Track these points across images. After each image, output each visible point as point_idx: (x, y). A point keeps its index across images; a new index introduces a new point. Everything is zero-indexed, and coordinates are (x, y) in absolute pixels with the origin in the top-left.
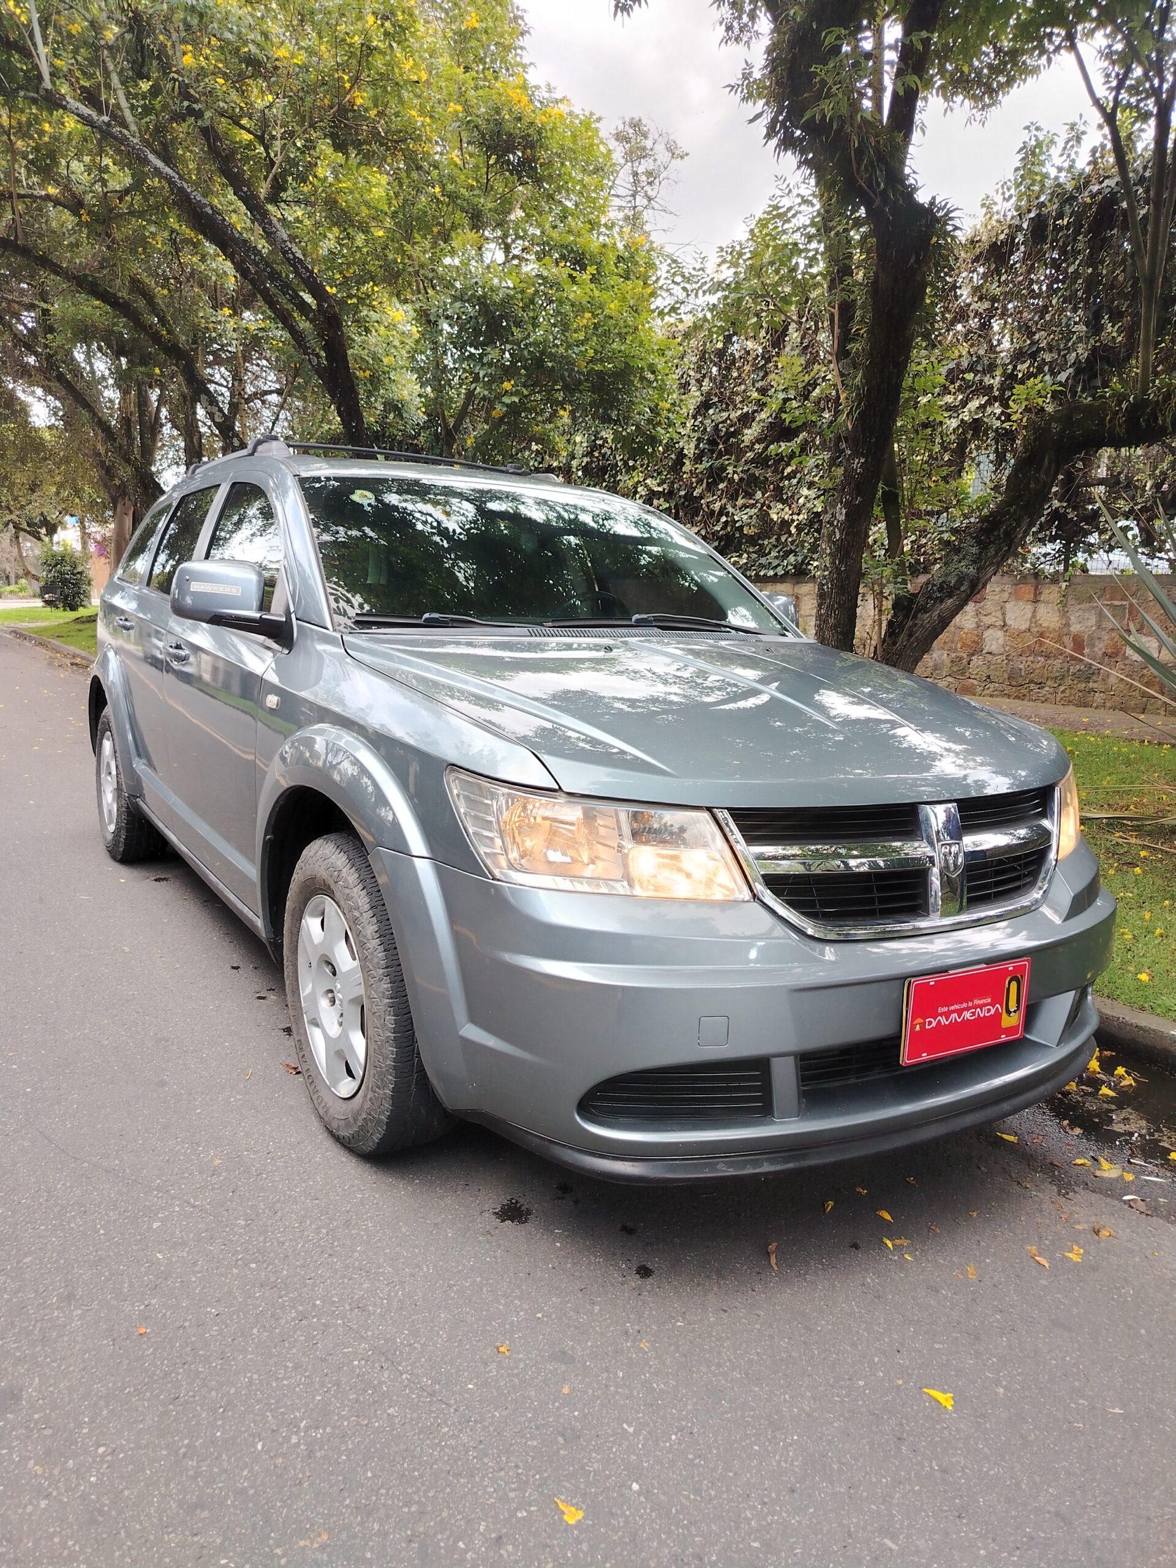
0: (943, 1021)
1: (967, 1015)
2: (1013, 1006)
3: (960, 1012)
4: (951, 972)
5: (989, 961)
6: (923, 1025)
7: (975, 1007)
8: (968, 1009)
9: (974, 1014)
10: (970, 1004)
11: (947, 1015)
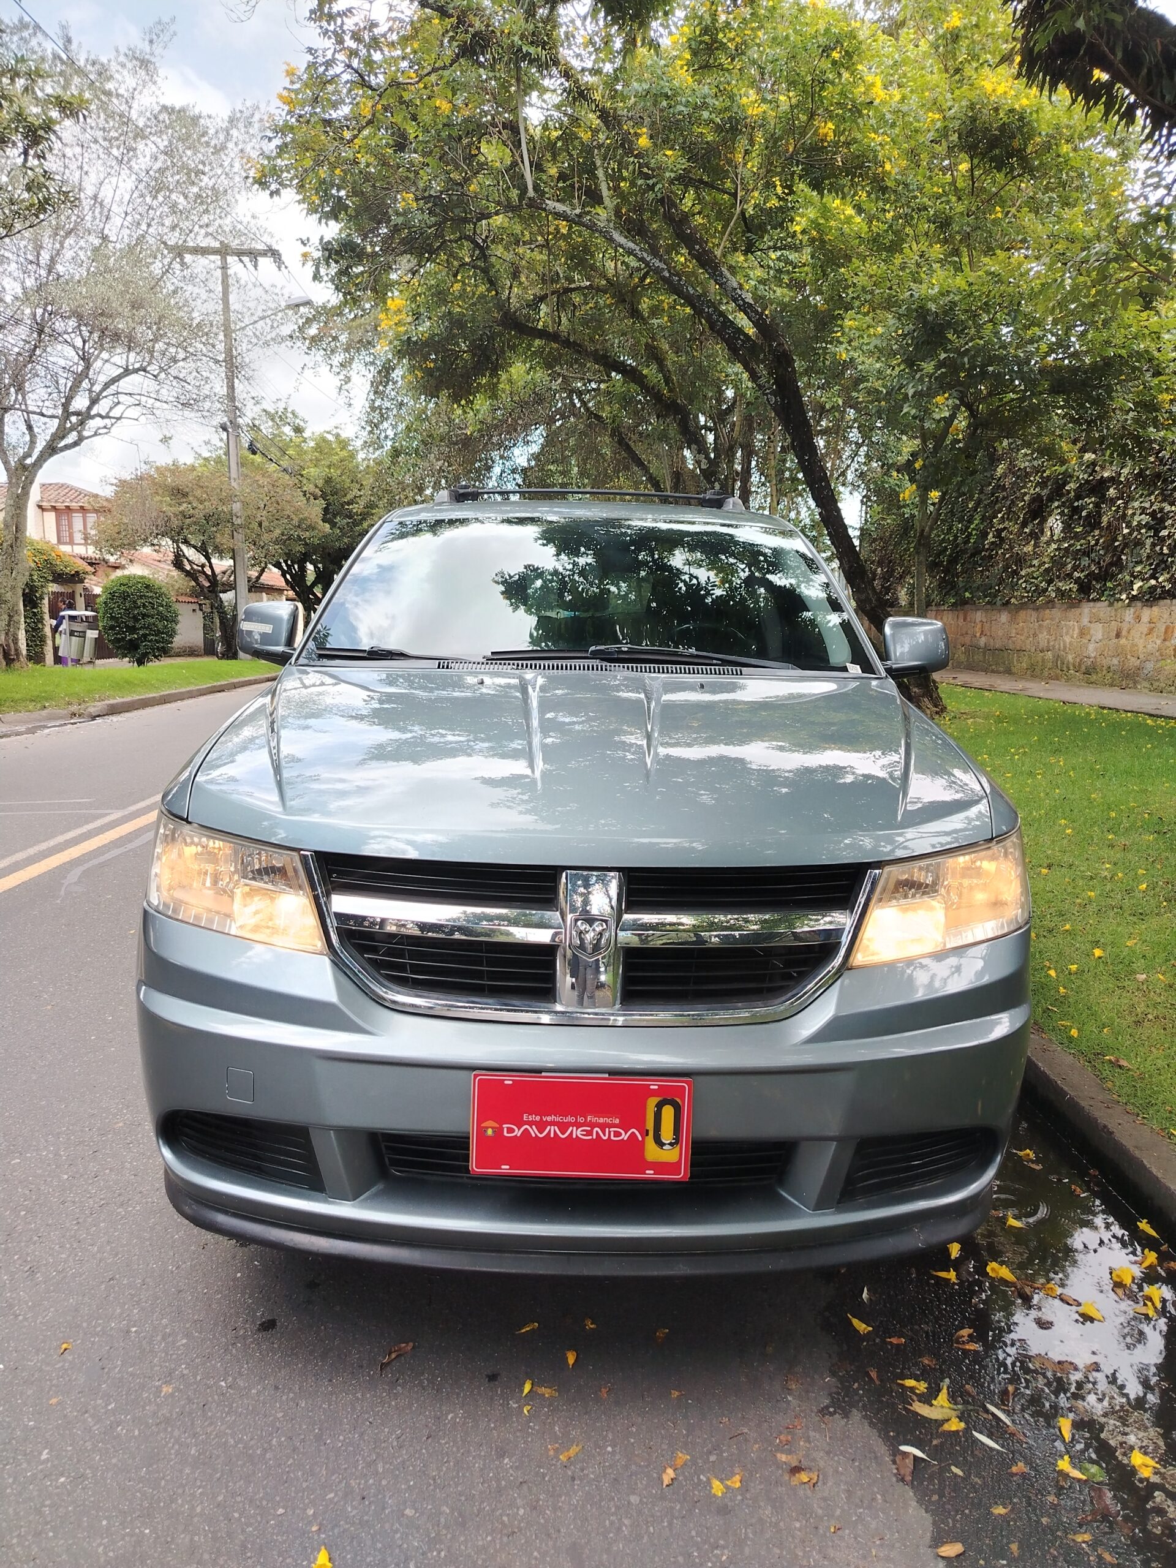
0: (534, 1131)
1: (578, 1133)
2: (667, 1135)
3: (563, 1127)
4: (543, 1074)
5: (613, 1073)
6: (498, 1132)
7: (593, 1125)
8: (578, 1125)
9: (589, 1133)
10: (581, 1120)
11: (541, 1127)
